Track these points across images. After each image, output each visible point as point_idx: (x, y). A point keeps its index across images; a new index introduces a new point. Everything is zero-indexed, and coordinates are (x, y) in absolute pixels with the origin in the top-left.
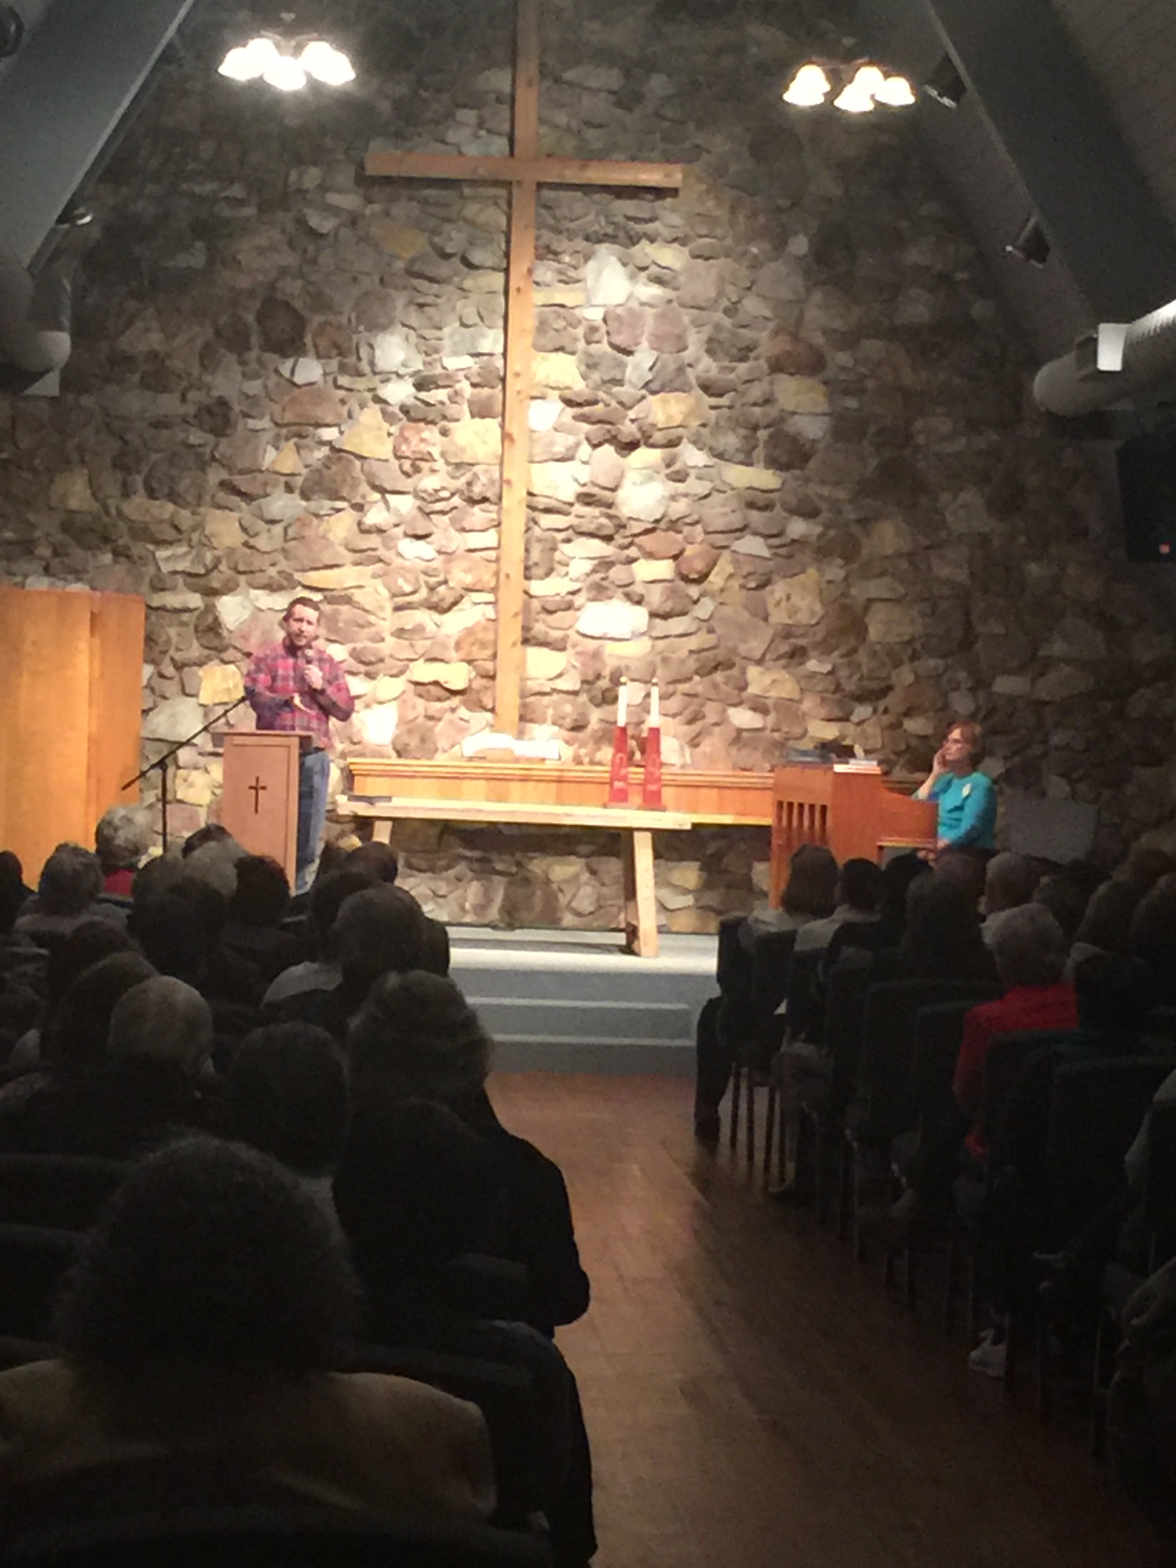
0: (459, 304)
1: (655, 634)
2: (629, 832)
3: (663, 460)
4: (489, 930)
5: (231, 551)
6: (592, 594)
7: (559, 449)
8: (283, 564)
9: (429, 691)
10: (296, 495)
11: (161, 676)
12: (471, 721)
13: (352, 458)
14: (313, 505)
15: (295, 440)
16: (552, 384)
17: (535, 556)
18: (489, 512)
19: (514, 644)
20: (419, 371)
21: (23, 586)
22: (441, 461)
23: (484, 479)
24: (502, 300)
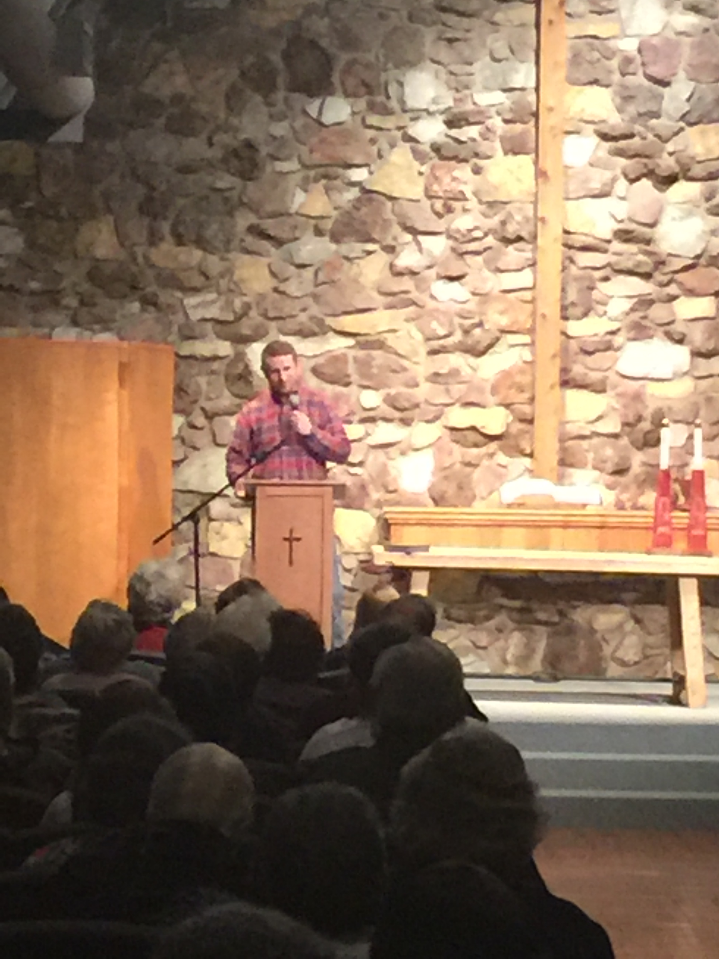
0: (489, 40)
1: (697, 374)
2: (675, 578)
3: (702, 193)
4: (531, 682)
5: (262, 297)
6: (632, 334)
7: (596, 186)
8: (315, 310)
9: (465, 436)
10: (327, 239)
11: (193, 427)
12: (510, 468)
13: (383, 198)
14: (344, 249)
15: (323, 182)
16: (586, 118)
17: (572, 296)
18: (522, 250)
19: (552, 387)
20: (450, 108)
21: (50, 337)
22: (475, 200)
23: (518, 218)
24: (534, 32)
